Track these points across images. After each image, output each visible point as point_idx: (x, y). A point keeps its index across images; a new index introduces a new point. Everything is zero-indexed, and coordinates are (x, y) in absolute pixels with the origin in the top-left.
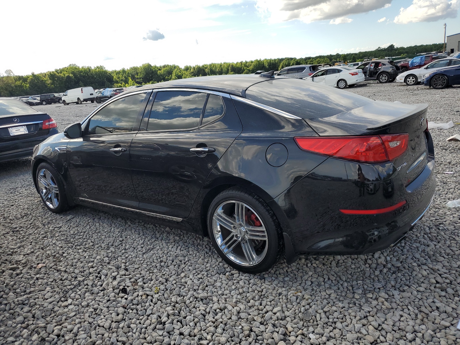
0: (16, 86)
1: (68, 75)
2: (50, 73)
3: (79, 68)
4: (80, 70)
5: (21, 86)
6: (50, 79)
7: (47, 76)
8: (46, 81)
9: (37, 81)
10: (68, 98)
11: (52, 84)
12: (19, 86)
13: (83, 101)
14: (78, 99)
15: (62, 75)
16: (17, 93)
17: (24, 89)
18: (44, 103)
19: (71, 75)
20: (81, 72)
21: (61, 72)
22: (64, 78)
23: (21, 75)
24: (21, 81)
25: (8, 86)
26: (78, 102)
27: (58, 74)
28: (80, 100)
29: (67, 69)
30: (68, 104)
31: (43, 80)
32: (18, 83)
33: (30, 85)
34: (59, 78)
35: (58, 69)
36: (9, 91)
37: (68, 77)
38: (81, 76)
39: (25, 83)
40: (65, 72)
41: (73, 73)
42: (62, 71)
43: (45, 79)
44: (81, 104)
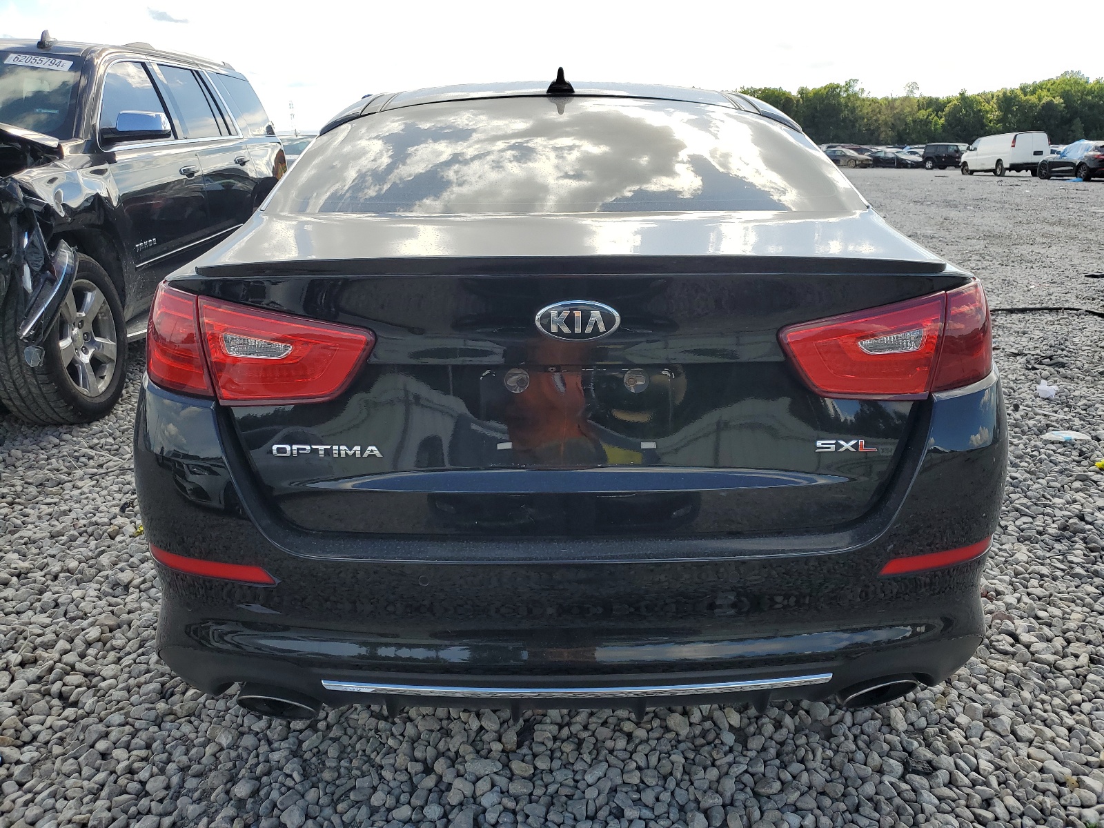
0: (914, 121)
1: (1049, 99)
2: (1005, 94)
3: (1087, 82)
4: (1089, 87)
5: (926, 122)
6: (1000, 108)
7: (995, 98)
8: (987, 112)
9: (967, 111)
10: (975, 157)
11: (999, 121)
12: (921, 121)
13: (1007, 169)
14: (999, 162)
15: (1033, 99)
16: (914, 136)
17: (930, 129)
18: (929, 165)
19: (1058, 100)
20: (1090, 92)
21: (1033, 92)
22: (1036, 106)
23: (934, 96)
24: (930, 110)
25: (899, 119)
26: (999, 169)
27: (1022, 96)
28: (1002, 166)
29: (1054, 83)
30: (972, 172)
31: (980, 111)
32: (922, 114)
33: (946, 120)
34: (1022, 106)
35: (1030, 82)
36: (898, 131)
37: (1049, 105)
38: (1084, 103)
39: (937, 115)
40: (1045, 93)
41: (1066, 95)
42: (1036, 88)
43: (987, 107)
44: (1002, 175)
